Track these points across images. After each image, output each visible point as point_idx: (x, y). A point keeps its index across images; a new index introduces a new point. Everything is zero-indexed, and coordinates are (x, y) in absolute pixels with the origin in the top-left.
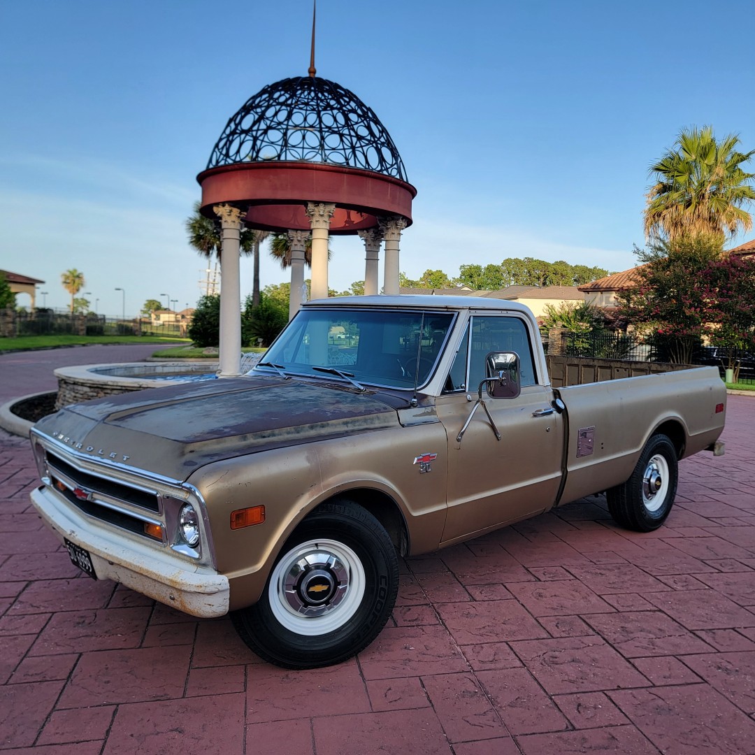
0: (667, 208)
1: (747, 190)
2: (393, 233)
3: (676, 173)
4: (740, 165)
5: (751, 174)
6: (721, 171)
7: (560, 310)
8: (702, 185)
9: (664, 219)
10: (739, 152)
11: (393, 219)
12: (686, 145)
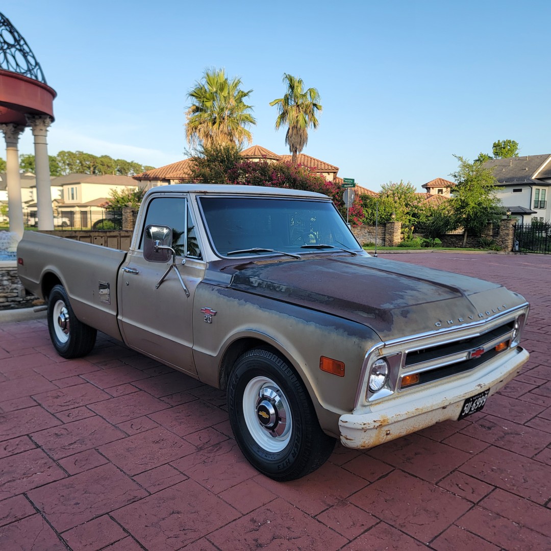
0: (201, 124)
1: (248, 116)
2: (41, 130)
3: (205, 100)
4: (244, 99)
5: (249, 105)
6: (233, 102)
7: (121, 193)
8: (222, 110)
9: (199, 131)
10: (242, 90)
11: (40, 117)
12: (209, 80)
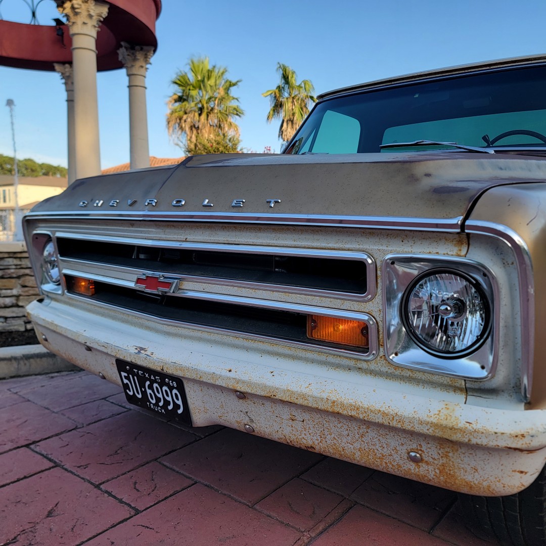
0: (186, 114)
1: (236, 107)
3: (191, 88)
9: (185, 122)
11: (142, 49)
